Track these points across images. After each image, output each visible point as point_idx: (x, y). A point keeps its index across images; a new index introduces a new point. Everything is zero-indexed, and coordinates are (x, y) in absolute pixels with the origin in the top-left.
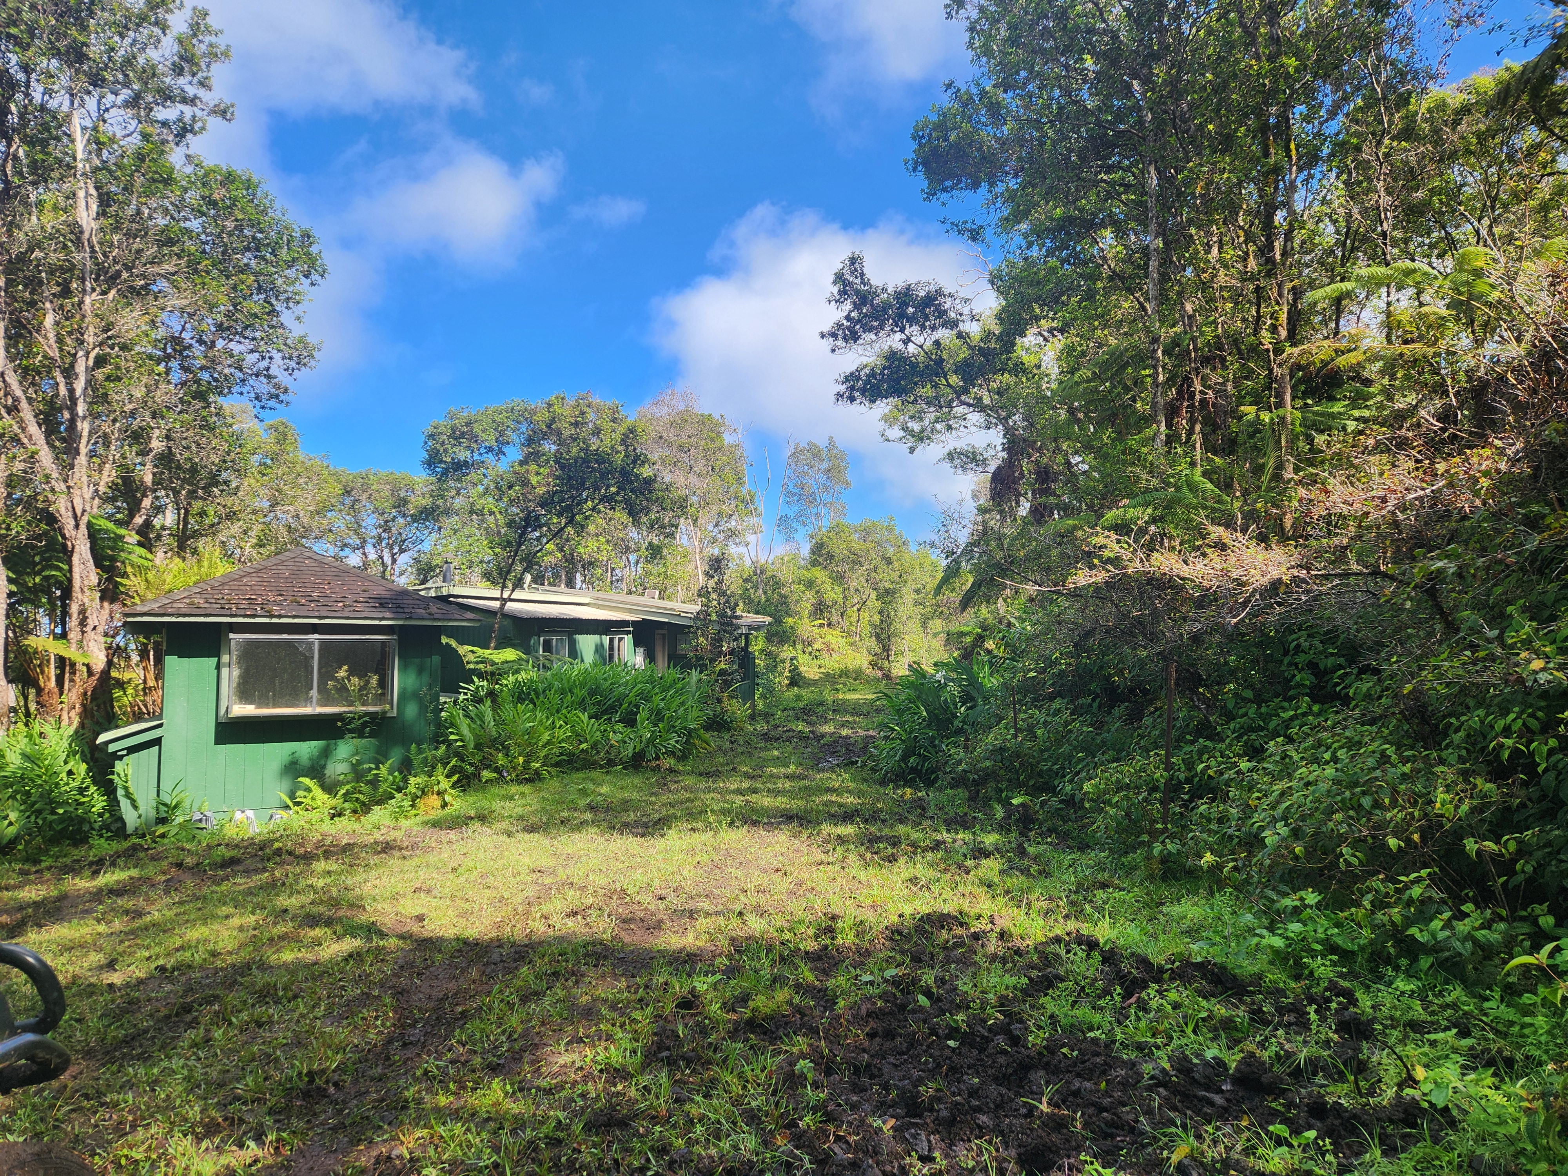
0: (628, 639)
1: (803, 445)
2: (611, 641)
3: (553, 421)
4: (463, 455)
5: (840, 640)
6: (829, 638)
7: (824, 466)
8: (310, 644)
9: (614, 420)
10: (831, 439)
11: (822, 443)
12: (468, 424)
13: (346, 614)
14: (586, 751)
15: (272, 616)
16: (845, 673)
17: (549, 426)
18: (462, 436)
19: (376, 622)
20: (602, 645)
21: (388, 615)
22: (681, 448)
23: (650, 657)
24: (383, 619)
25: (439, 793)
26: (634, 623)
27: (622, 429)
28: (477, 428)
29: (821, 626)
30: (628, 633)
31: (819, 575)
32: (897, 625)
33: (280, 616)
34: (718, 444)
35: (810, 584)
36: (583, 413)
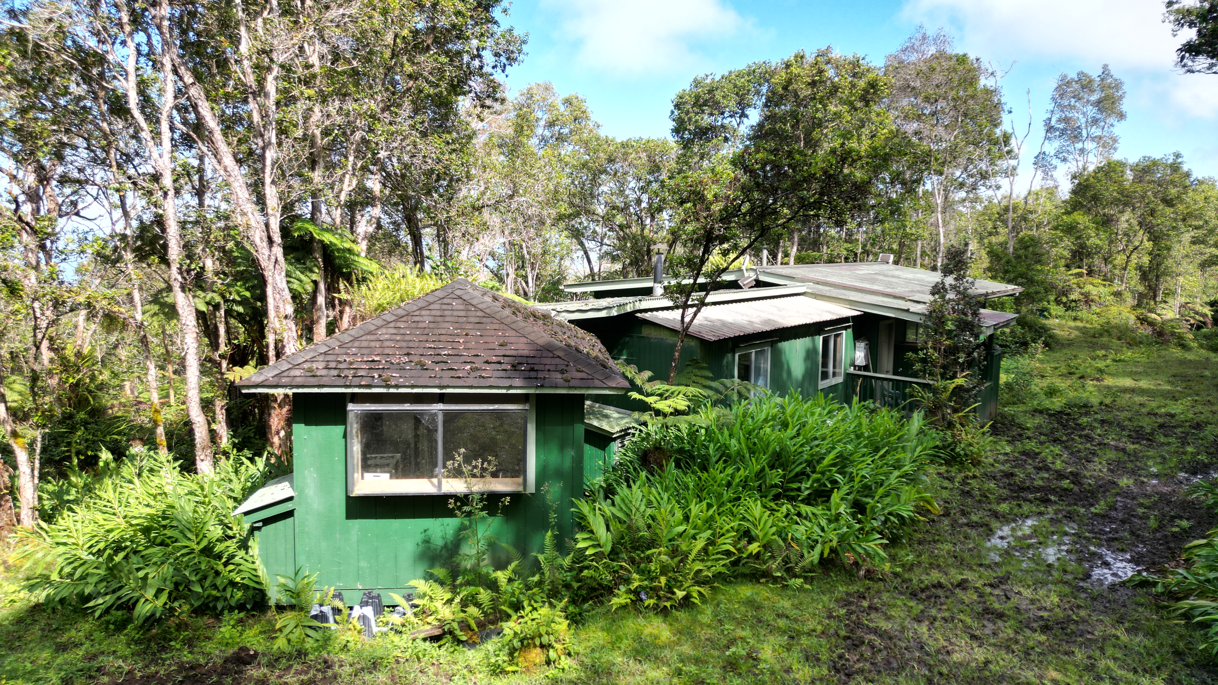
0: (846, 336)
1: (1072, 75)
2: (826, 342)
3: (789, 82)
4: (706, 120)
5: (1101, 289)
6: (1089, 288)
7: (1094, 97)
8: (433, 416)
9: (854, 75)
10: (1105, 67)
11: (1095, 73)
12: (710, 91)
13: (469, 382)
14: (758, 556)
15: (388, 386)
16: (1107, 330)
17: (785, 88)
18: (705, 103)
19: (504, 391)
20: (815, 350)
21: (517, 382)
22: (927, 99)
23: (873, 353)
24: (511, 387)
25: (542, 646)
26: (854, 318)
27: (862, 83)
28: (718, 95)
29: (1080, 275)
30: (846, 328)
31: (1081, 219)
32: (1169, 262)
33: (397, 386)
34: (970, 92)
35: (1070, 229)
36: (821, 72)
